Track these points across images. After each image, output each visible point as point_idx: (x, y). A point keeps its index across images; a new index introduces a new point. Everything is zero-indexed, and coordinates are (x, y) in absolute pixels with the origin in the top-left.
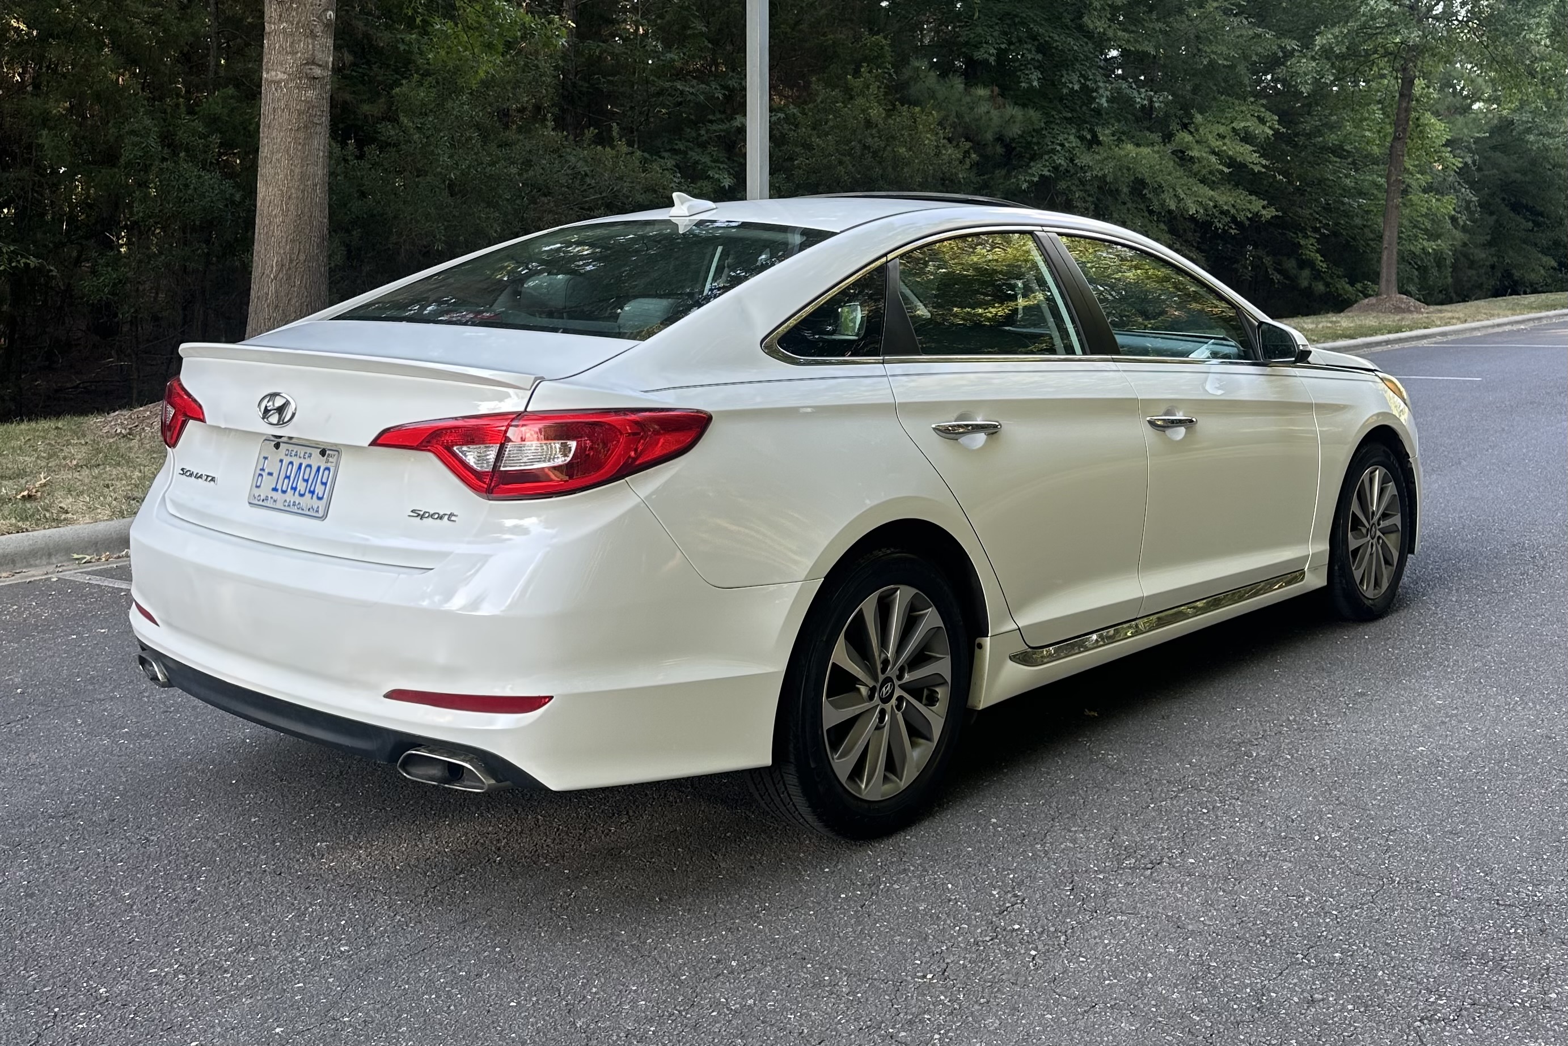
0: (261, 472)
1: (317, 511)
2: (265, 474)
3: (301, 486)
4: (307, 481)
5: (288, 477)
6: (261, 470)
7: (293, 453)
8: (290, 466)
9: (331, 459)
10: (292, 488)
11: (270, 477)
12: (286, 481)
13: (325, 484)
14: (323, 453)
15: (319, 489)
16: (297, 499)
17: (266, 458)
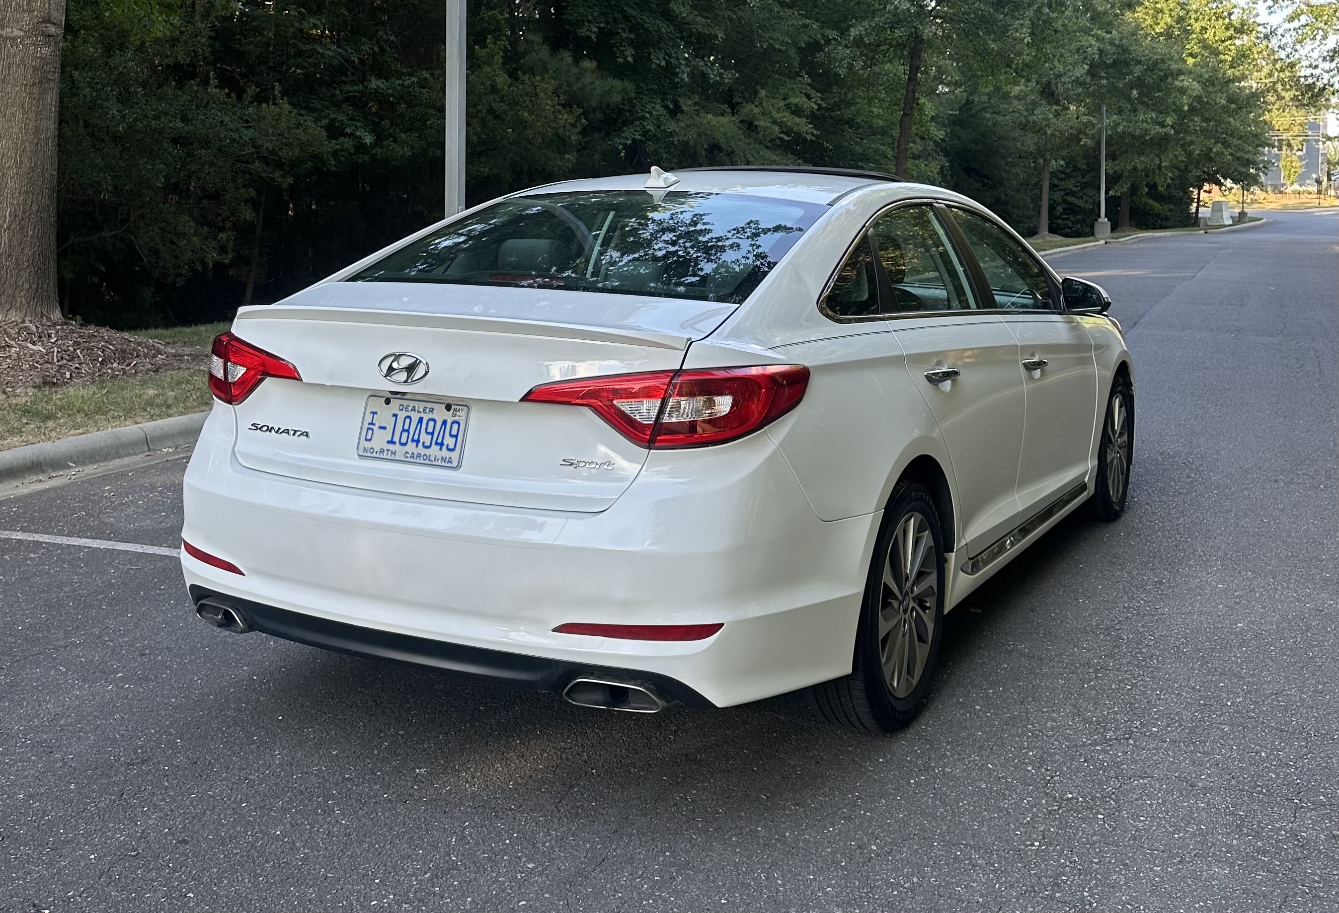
0: (371, 426)
1: (451, 462)
2: (375, 428)
3: (425, 439)
4: (432, 434)
5: (408, 431)
6: (369, 424)
7: (410, 409)
8: (408, 421)
9: (458, 413)
10: (413, 441)
11: (382, 431)
12: (405, 434)
13: (456, 436)
14: (448, 408)
15: (449, 441)
16: (421, 450)
17: (374, 413)
